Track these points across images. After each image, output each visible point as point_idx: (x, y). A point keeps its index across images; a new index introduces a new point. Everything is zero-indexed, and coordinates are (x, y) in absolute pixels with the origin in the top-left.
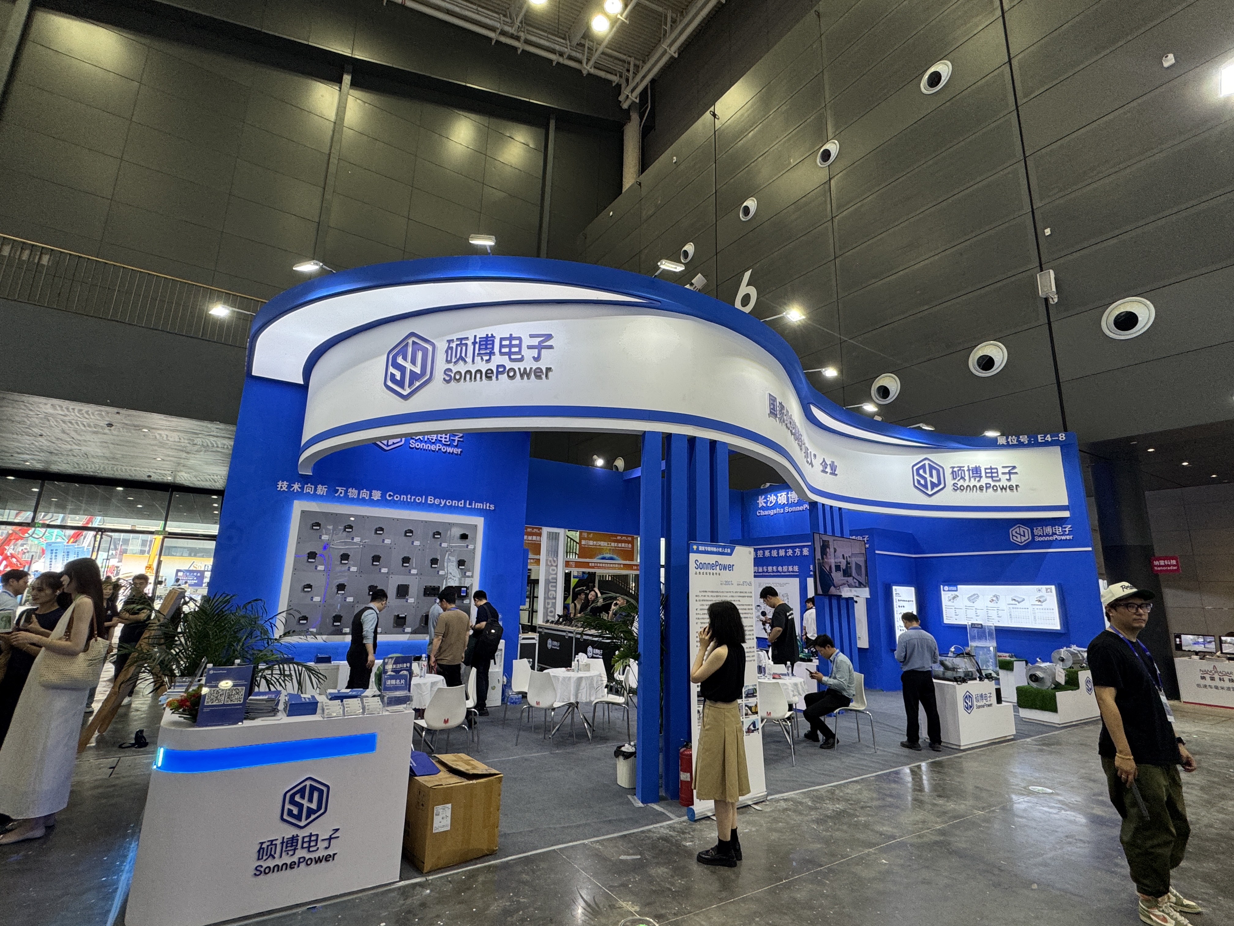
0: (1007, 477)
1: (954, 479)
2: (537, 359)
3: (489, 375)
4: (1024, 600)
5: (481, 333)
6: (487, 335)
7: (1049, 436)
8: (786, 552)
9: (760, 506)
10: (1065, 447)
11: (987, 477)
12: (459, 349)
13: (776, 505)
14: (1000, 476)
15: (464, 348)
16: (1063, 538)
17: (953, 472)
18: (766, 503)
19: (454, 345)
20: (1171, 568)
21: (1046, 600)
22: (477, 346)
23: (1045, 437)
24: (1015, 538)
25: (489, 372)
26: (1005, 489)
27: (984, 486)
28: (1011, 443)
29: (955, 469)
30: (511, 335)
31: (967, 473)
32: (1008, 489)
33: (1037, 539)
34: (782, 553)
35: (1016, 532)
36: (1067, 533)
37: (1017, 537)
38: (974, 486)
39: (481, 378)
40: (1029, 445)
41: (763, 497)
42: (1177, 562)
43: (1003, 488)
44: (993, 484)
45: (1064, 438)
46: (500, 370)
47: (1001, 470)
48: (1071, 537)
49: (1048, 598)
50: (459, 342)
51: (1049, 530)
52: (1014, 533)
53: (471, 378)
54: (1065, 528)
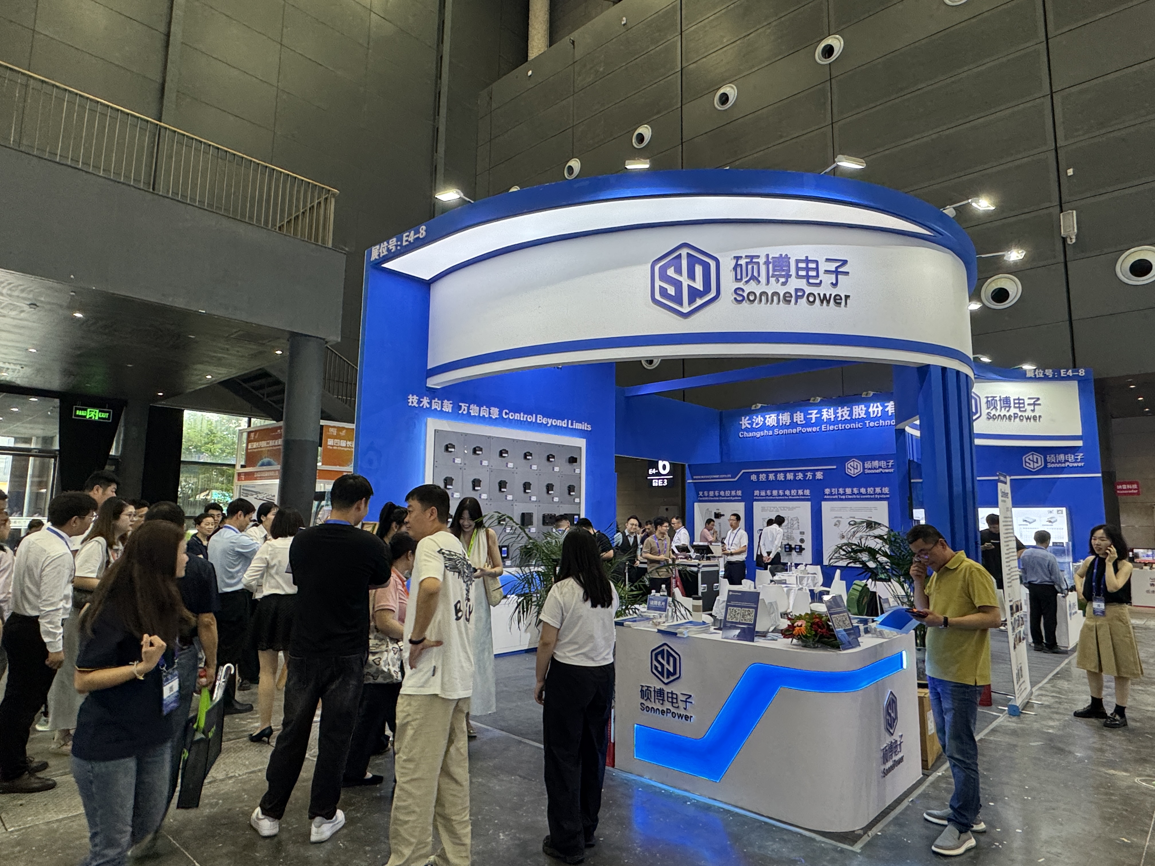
0: (1032, 407)
1: (988, 408)
2: (835, 285)
3: (787, 299)
4: (1035, 521)
5: (775, 252)
6: (781, 255)
7: (1070, 371)
8: (795, 476)
9: (743, 427)
10: (1082, 382)
11: (1015, 407)
12: (750, 267)
13: (764, 427)
14: (1026, 407)
15: (755, 267)
16: (1075, 465)
17: (988, 401)
18: (751, 424)
19: (742, 262)
20: (1132, 491)
21: (1056, 521)
22: (771, 266)
23: (1067, 371)
24: (1027, 464)
25: (787, 295)
26: (1030, 419)
27: (1012, 415)
28: (1037, 376)
29: (990, 399)
30: (807, 257)
31: (998, 403)
32: (1032, 419)
33: (1049, 465)
34: (790, 476)
35: (1029, 459)
36: (1079, 460)
37: (1030, 464)
38: (1005, 415)
39: (779, 301)
40: (1053, 379)
41: (747, 418)
42: (1138, 486)
43: (1028, 418)
44: (1020, 414)
45: (1084, 374)
46: (799, 294)
47: (1027, 402)
48: (1083, 464)
49: (1059, 519)
50: (748, 260)
51: (1062, 457)
52: (1027, 460)
53: (767, 301)
54: (1077, 456)
